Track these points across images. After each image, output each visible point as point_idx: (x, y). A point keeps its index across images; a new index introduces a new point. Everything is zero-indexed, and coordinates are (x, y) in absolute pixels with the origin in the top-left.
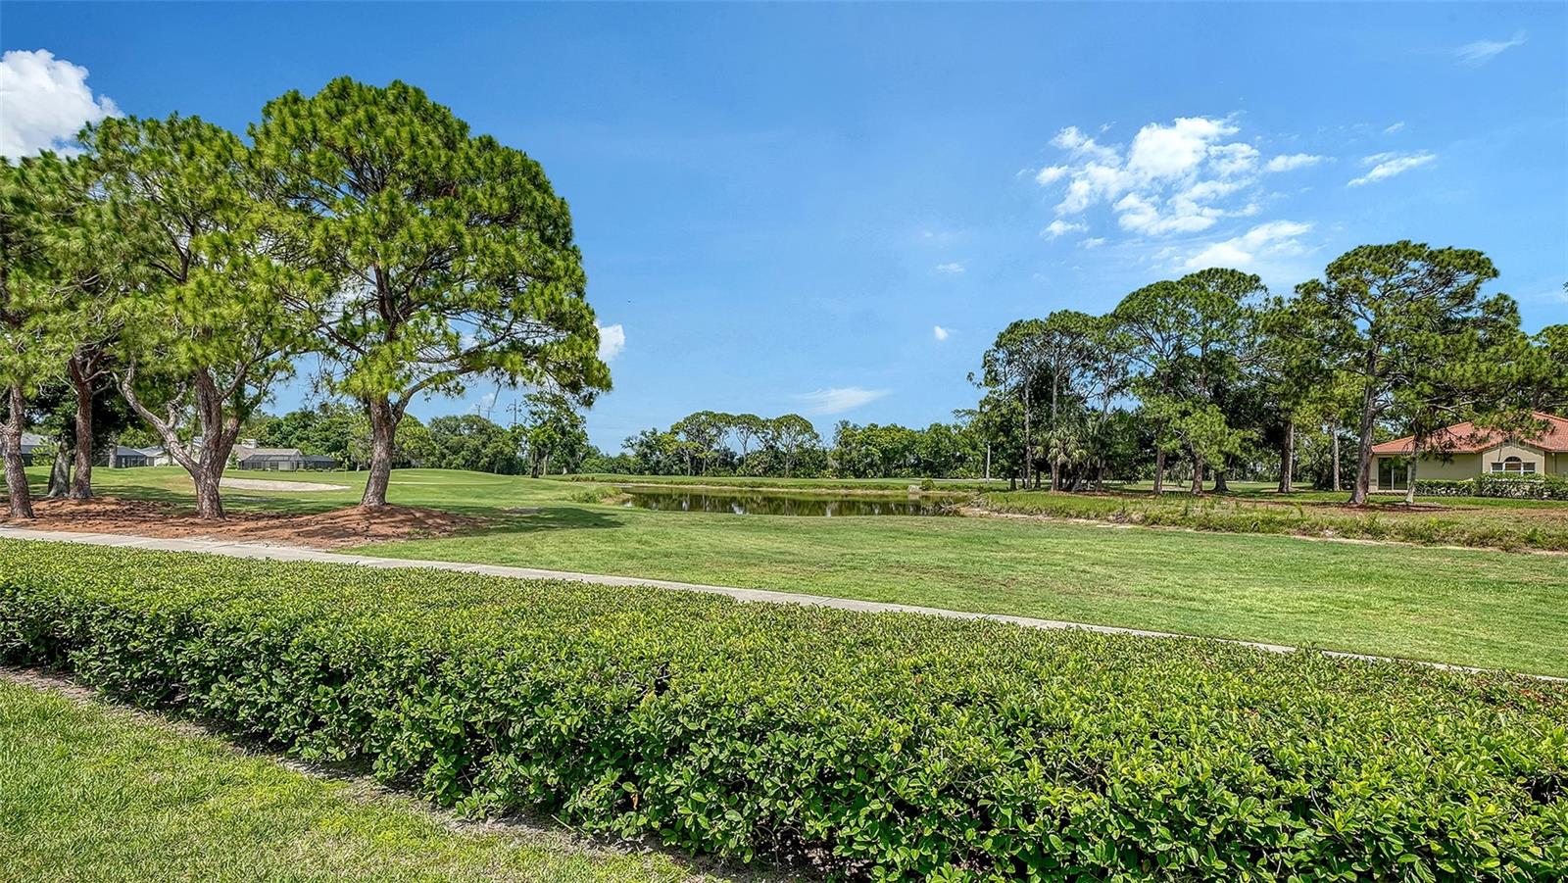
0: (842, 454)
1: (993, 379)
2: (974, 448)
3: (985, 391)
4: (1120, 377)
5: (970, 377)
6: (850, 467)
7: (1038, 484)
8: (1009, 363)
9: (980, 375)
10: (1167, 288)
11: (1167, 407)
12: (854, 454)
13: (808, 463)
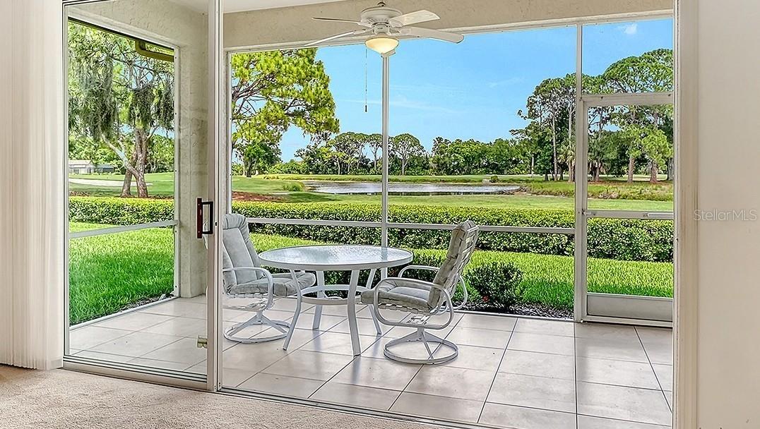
0: (439, 159)
1: (533, 115)
2: (524, 155)
3: (529, 121)
4: (610, 112)
5: (519, 113)
6: (443, 168)
7: (562, 178)
8: (543, 104)
9: (526, 111)
10: (634, 61)
11: (634, 131)
12: (447, 159)
13: (417, 166)
